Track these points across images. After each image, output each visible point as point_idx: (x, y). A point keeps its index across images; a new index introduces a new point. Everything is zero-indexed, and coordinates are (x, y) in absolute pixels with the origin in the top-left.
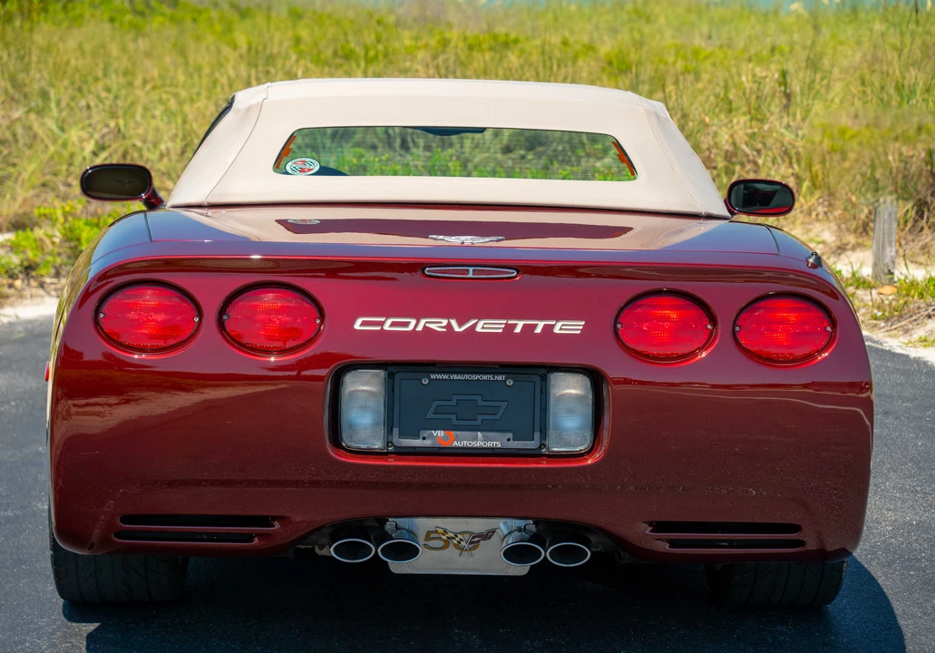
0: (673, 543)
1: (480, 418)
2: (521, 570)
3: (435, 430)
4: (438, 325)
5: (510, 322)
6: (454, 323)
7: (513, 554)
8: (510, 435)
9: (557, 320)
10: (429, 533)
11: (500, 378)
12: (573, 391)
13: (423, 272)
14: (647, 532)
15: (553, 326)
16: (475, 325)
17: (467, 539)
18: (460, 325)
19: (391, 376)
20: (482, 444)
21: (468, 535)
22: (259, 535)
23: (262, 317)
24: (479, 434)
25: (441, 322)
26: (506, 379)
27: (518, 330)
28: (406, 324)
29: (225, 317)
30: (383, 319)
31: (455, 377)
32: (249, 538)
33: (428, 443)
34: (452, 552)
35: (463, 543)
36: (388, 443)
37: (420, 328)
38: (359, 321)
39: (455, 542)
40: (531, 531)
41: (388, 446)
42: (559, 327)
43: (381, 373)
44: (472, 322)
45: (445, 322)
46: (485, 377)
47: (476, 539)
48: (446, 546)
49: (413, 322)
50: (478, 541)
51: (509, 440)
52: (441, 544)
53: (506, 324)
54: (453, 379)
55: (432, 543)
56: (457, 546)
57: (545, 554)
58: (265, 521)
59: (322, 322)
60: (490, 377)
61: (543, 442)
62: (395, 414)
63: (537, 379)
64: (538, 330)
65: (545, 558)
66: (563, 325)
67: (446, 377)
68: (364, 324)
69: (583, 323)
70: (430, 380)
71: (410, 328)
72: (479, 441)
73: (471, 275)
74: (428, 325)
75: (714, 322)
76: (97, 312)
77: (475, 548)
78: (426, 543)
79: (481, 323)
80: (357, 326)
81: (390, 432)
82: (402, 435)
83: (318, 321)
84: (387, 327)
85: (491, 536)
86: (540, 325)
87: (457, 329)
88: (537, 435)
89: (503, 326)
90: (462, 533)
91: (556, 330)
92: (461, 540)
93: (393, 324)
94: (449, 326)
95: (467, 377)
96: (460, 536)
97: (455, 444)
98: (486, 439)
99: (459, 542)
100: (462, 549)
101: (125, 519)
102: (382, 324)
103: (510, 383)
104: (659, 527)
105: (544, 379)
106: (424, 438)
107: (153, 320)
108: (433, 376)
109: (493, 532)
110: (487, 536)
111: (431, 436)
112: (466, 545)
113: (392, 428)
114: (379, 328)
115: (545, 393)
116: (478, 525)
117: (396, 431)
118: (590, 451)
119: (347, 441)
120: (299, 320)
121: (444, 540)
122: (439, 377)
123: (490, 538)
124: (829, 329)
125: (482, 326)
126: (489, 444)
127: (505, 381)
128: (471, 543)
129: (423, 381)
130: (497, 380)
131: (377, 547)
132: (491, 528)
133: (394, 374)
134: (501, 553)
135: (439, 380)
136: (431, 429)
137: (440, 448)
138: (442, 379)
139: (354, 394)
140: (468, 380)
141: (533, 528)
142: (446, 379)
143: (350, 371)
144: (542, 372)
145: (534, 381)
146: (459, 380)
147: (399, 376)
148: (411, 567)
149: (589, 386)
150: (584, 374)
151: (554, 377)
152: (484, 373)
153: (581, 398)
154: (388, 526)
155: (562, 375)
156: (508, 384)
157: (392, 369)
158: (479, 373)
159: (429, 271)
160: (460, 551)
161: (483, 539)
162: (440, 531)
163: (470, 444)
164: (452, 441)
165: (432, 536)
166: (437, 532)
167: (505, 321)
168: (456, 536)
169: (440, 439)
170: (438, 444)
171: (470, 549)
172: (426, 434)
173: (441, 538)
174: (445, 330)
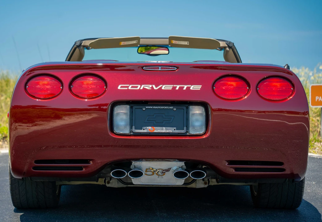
1: (164, 122)
2: (180, 182)
3: (148, 127)
4: (148, 87)
5: (174, 86)
6: (154, 86)
7: (179, 175)
8: (175, 128)
9: (192, 85)
10: (147, 169)
11: (171, 108)
12: (197, 112)
13: (143, 69)
14: (226, 165)
15: (190, 87)
16: (162, 87)
17: (161, 171)
18: (156, 87)
19: (131, 108)
20: (165, 131)
21: (161, 170)
22: (85, 167)
23: (85, 86)
24: (164, 128)
25: (149, 86)
26: (174, 108)
27: (177, 89)
28: (137, 87)
29: (72, 86)
30: (128, 85)
31: (155, 107)
32: (81, 168)
33: (145, 131)
34: (155, 176)
35: (159, 173)
36: (131, 131)
37: (142, 88)
38: (120, 86)
39: (156, 172)
40: (184, 168)
41: (131, 133)
42: (192, 87)
43: (128, 107)
44: (161, 86)
45: (151, 86)
46: (166, 107)
47: (164, 172)
48: (153, 174)
49: (139, 86)
50: (165, 172)
51: (175, 130)
52: (151, 173)
53: (173, 87)
54: (154, 109)
55: (148, 173)
57: (189, 175)
58: (87, 161)
59: (106, 88)
60: (168, 107)
61: (187, 131)
62: (133, 122)
63: (185, 108)
64: (185, 89)
66: (194, 87)
68: (121, 87)
69: (201, 86)
70: (146, 109)
71: (138, 88)
72: (164, 130)
73: (160, 69)
74: (144, 87)
75: (249, 86)
76: (26, 86)
77: (164, 175)
78: (146, 173)
79: (164, 86)
80: (119, 88)
81: (131, 128)
82: (135, 129)
83: (105, 87)
84: (130, 88)
85: (170, 170)
86: (185, 87)
87: (155, 88)
88: (185, 128)
89: (172, 87)
90: (159, 169)
91: (191, 89)
92: (159, 172)
93: (132, 87)
94: (152, 87)
95: (159, 107)
96: (158, 170)
97: (155, 131)
98: (166, 130)
99: (158, 173)
100: (159, 175)
101: (37, 162)
102: (128, 87)
103: (175, 109)
104: (231, 162)
105: (187, 108)
106: (144, 129)
107: (46, 88)
108: (147, 107)
109: (170, 169)
110: (168, 170)
111: (146, 129)
112: (161, 174)
113: (132, 126)
114: (127, 88)
115: (187, 113)
116: (164, 165)
117: (134, 127)
118: (205, 134)
119: (116, 131)
120: (98, 87)
121: (152, 172)
122: (149, 107)
123: (169, 171)
124: (292, 89)
125: (164, 87)
126: (168, 131)
127: (173, 109)
128: (162, 173)
129: (143, 109)
130: (170, 109)
131: (128, 173)
132: (169, 167)
133: (133, 107)
134: (173, 175)
135: (149, 108)
136: (146, 126)
137: (150, 133)
138: (150, 108)
139: (118, 114)
140: (160, 109)
141: (185, 167)
142: (151, 108)
143: (117, 105)
144: (187, 105)
145: (184, 109)
146: (156, 109)
147: (134, 107)
148: (140, 182)
149: (204, 110)
150: (202, 106)
151: (191, 107)
152: (165, 106)
153: (201, 114)
154: (132, 167)
155: (194, 107)
156: (174, 110)
157: (132, 105)
158: (164, 106)
159: (144, 68)
160: (158, 176)
161: (167, 172)
162: (151, 168)
163: (161, 131)
164: (154, 130)
165: (148, 170)
166: (149, 169)
167: (173, 86)
168: (157, 170)
169: (149, 129)
170: (149, 131)
171: (162, 175)
172: (144, 128)
173: (151, 171)
174: (151, 89)
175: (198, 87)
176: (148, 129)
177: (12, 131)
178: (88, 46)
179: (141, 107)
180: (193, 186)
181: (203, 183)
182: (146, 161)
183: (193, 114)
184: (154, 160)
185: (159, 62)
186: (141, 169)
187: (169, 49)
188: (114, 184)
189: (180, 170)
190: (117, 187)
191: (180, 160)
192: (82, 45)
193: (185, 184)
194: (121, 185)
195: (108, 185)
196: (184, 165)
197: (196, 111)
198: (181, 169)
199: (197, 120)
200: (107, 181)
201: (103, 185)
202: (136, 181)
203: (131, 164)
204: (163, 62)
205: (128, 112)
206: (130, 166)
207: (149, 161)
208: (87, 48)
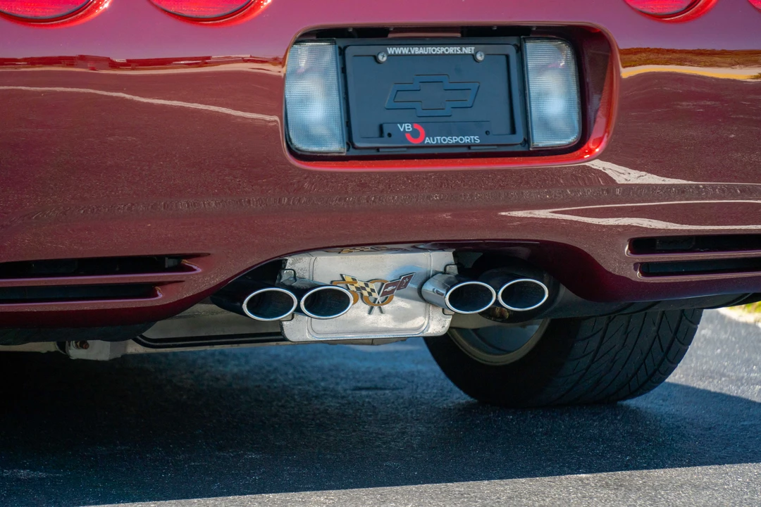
0: (646, 269)
1: (450, 105)
2: (438, 326)
3: (401, 124)
8: (489, 127)
11: (468, 50)
17: (378, 289)
19: (342, 52)
20: (458, 139)
21: (380, 283)
26: (476, 51)
31: (417, 50)
33: (395, 142)
35: (375, 295)
36: (349, 146)
39: (365, 293)
43: (330, 49)
46: (451, 50)
47: (390, 288)
51: (489, 133)
54: (415, 55)
56: (366, 299)
60: (457, 50)
61: (526, 136)
62: (346, 109)
63: (511, 51)
65: (497, 302)
67: (405, 50)
70: (389, 56)
72: (455, 136)
77: (389, 300)
85: (406, 283)
88: (519, 126)
90: (372, 281)
92: (373, 290)
95: (430, 50)
96: (372, 286)
97: (427, 141)
99: (370, 294)
100: (373, 304)
103: (481, 56)
106: (389, 135)
108: (391, 50)
109: (410, 277)
110: (403, 283)
112: (378, 297)
113: (348, 123)
119: (298, 142)
121: (353, 292)
122: (398, 50)
123: (406, 286)
126: (466, 140)
127: (474, 55)
128: (384, 294)
129: (380, 58)
130: (465, 54)
131: (299, 299)
133: (344, 49)
134: (448, 303)
135: (398, 55)
137: (409, 147)
138: (402, 55)
140: (432, 55)
141: (454, 269)
142: (405, 55)
144: (517, 41)
145: (507, 56)
146: (421, 55)
147: (350, 51)
148: (312, 330)
150: (564, 41)
151: (530, 46)
152: (449, 45)
156: (478, 58)
157: (342, 42)
160: (369, 307)
161: (398, 289)
162: (348, 279)
163: (444, 140)
164: (422, 137)
166: (344, 281)
168: (367, 285)
169: (408, 135)
170: (407, 142)
171: (383, 303)
172: (391, 130)
179: (372, 50)
188: (99, 346)
191: (441, 246)
195: (76, 354)
196: (453, 262)
202: (297, 330)
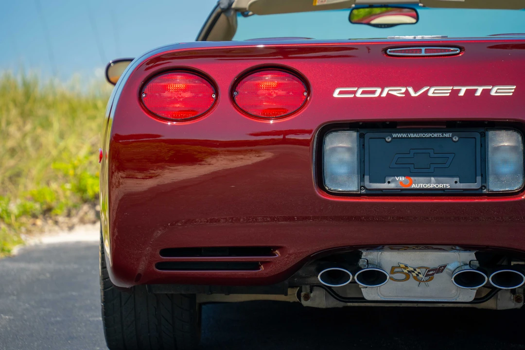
1: (433, 166)
2: (466, 295)
3: (397, 177)
4: (398, 92)
5: (455, 88)
6: (411, 90)
7: (464, 279)
8: (457, 179)
9: (494, 85)
10: (393, 268)
11: (447, 135)
12: (506, 144)
13: (386, 53)
15: (490, 90)
16: (428, 90)
17: (423, 273)
18: (416, 91)
19: (361, 137)
20: (435, 185)
21: (425, 270)
22: (263, 263)
23: (264, 92)
24: (433, 179)
25: (400, 90)
26: (453, 136)
27: (462, 94)
28: (374, 92)
29: (235, 93)
30: (356, 89)
31: (412, 135)
32: (255, 266)
33: (392, 186)
34: (412, 282)
35: (421, 276)
36: (361, 187)
37: (384, 95)
38: (337, 91)
39: (414, 274)
40: (475, 266)
41: (361, 189)
42: (495, 91)
43: (354, 134)
44: (425, 89)
45: (403, 90)
46: (435, 135)
47: (431, 273)
48: (407, 278)
49: (379, 90)
51: (456, 182)
52: (403, 276)
53: (452, 90)
54: (411, 138)
55: (395, 276)
56: (415, 278)
57: (488, 279)
58: (268, 251)
59: (309, 94)
60: (439, 135)
61: (484, 184)
62: (364, 168)
63: (478, 136)
64: (478, 94)
65: (488, 283)
66: (498, 89)
67: (404, 135)
68: (341, 93)
69: (515, 87)
70: (393, 138)
71: (377, 95)
72: (433, 183)
73: (423, 54)
74: (390, 92)
76: (140, 93)
77: (431, 279)
79: (432, 89)
80: (336, 94)
81: (362, 179)
82: (371, 181)
83: (305, 94)
84: (358, 95)
85: (443, 270)
86: (480, 90)
87: (413, 94)
88: (479, 178)
89: (450, 91)
90: (420, 268)
91: (493, 93)
92: (419, 273)
93: (364, 92)
94: (407, 92)
95: (421, 135)
96: (418, 270)
97: (414, 186)
98: (438, 182)
99: (417, 275)
100: (420, 281)
101: (164, 252)
102: (354, 92)
103: (456, 139)
105: (484, 136)
106: (389, 182)
107: (182, 97)
108: (395, 135)
109: (445, 266)
111: (394, 181)
112: (424, 277)
113: (364, 175)
114: (352, 96)
115: (484, 146)
116: (431, 258)
117: (367, 178)
118: (523, 190)
119: (330, 186)
120: (291, 93)
121: (405, 273)
122: (400, 135)
123: (442, 272)
125: (432, 92)
126: (440, 186)
127: (451, 138)
128: (427, 275)
129: (387, 139)
130: (445, 137)
131: (354, 275)
132: (442, 263)
133: (364, 135)
134: (453, 279)
135: (400, 138)
136: (394, 176)
137: (402, 190)
138: (402, 138)
139: (334, 150)
140: (422, 138)
141: (477, 263)
142: (404, 138)
143: (331, 132)
144: (482, 130)
145: (475, 138)
146: (415, 138)
147: (368, 135)
148: (380, 294)
149: (520, 138)
150: (515, 130)
151: (491, 134)
152: (435, 132)
153: (513, 149)
154: (361, 263)
155: (498, 132)
156: (454, 139)
157: (363, 131)
158: (431, 132)
159: (390, 52)
160: (418, 283)
161: (437, 273)
162: (402, 266)
163: (425, 186)
164: (411, 184)
165: (397, 270)
166: (399, 267)
167: (451, 88)
168: (415, 270)
169: (401, 182)
170: (400, 186)
171: (427, 281)
172: (390, 179)
173: (403, 272)
174: (404, 95)
175: (508, 90)
176: (399, 182)
177: (114, 189)
178: (246, 9)
179: (382, 135)
180: (490, 304)
181: (512, 298)
182: (392, 249)
183: (497, 149)
184: (408, 248)
185: (419, 37)
186: (380, 267)
187: (419, 11)
188: (318, 300)
189: (467, 269)
190: (324, 307)
191: (466, 248)
192: (234, 6)
193: (477, 300)
194: (333, 303)
195: (305, 303)
196: (475, 259)
197: (503, 142)
198: (467, 267)
199: (505, 162)
200: (303, 294)
201: (294, 302)
202: (372, 293)
203: (360, 257)
204: (427, 37)
205: (355, 146)
206: (358, 261)
207: (398, 249)
208: (244, 13)
